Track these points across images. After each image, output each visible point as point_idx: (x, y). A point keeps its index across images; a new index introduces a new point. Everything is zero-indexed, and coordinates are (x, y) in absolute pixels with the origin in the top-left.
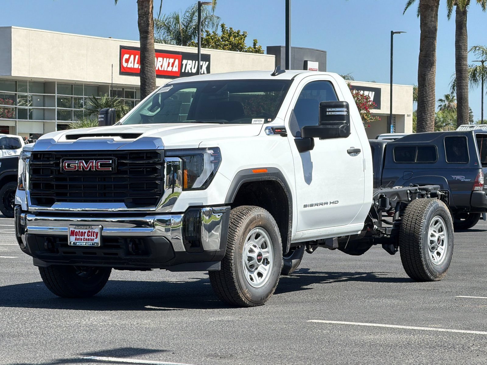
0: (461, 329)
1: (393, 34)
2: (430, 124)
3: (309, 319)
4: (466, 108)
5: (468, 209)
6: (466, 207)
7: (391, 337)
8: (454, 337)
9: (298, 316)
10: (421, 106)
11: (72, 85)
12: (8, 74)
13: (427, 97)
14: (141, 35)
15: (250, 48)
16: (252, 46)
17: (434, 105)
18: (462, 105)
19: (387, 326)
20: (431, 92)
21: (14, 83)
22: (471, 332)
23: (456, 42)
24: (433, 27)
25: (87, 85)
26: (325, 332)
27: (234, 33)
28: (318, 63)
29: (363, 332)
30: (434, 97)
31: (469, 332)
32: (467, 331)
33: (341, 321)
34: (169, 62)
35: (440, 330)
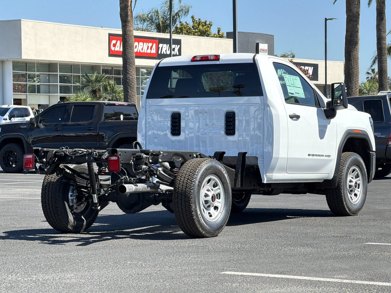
0: (365, 280)
1: (327, 21)
2: (355, 91)
3: (223, 270)
4: (386, 78)
5: (384, 160)
6: (382, 159)
7: (296, 290)
8: (357, 289)
9: (214, 267)
10: (348, 76)
11: (71, 66)
12: (19, 57)
13: (353, 70)
14: (123, 24)
15: (215, 34)
16: (217, 33)
17: (358, 76)
18: (382, 76)
19: (296, 277)
20: (355, 65)
21: (25, 64)
22: (374, 284)
23: (377, 25)
24: (356, 12)
25: (83, 65)
26: (235, 285)
27: (202, 23)
28: (267, 45)
29: (271, 285)
30: (358, 69)
31: (372, 283)
32: (371, 282)
33: (253, 272)
34: (148, 46)
35: (345, 281)
